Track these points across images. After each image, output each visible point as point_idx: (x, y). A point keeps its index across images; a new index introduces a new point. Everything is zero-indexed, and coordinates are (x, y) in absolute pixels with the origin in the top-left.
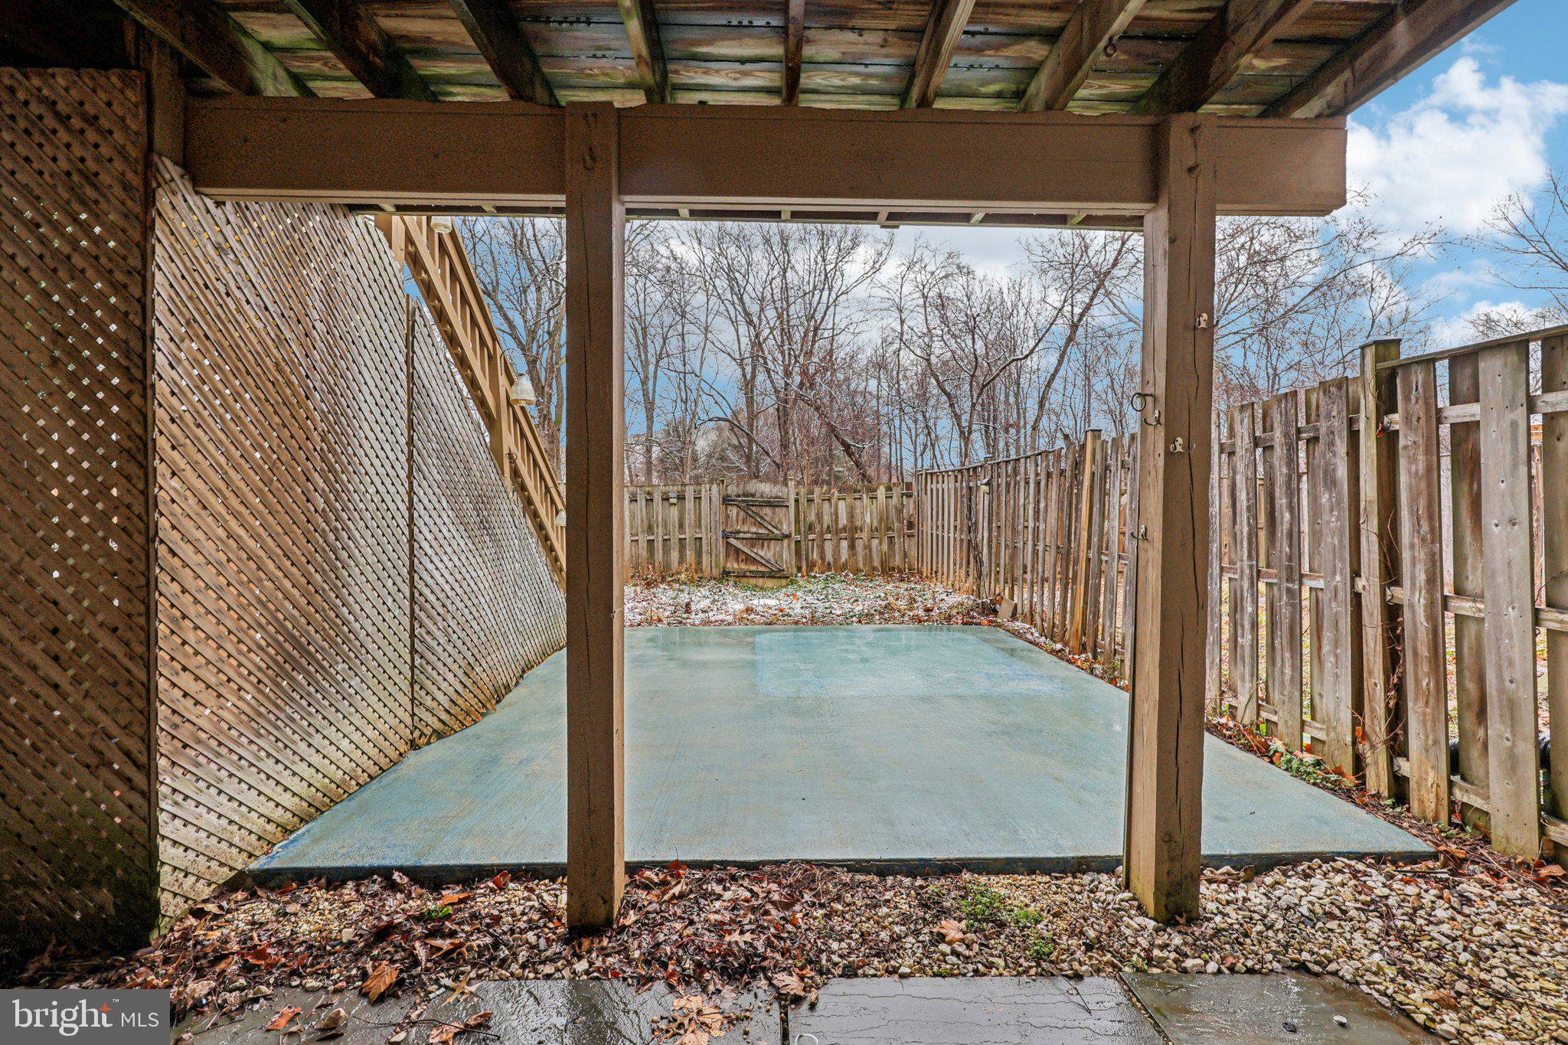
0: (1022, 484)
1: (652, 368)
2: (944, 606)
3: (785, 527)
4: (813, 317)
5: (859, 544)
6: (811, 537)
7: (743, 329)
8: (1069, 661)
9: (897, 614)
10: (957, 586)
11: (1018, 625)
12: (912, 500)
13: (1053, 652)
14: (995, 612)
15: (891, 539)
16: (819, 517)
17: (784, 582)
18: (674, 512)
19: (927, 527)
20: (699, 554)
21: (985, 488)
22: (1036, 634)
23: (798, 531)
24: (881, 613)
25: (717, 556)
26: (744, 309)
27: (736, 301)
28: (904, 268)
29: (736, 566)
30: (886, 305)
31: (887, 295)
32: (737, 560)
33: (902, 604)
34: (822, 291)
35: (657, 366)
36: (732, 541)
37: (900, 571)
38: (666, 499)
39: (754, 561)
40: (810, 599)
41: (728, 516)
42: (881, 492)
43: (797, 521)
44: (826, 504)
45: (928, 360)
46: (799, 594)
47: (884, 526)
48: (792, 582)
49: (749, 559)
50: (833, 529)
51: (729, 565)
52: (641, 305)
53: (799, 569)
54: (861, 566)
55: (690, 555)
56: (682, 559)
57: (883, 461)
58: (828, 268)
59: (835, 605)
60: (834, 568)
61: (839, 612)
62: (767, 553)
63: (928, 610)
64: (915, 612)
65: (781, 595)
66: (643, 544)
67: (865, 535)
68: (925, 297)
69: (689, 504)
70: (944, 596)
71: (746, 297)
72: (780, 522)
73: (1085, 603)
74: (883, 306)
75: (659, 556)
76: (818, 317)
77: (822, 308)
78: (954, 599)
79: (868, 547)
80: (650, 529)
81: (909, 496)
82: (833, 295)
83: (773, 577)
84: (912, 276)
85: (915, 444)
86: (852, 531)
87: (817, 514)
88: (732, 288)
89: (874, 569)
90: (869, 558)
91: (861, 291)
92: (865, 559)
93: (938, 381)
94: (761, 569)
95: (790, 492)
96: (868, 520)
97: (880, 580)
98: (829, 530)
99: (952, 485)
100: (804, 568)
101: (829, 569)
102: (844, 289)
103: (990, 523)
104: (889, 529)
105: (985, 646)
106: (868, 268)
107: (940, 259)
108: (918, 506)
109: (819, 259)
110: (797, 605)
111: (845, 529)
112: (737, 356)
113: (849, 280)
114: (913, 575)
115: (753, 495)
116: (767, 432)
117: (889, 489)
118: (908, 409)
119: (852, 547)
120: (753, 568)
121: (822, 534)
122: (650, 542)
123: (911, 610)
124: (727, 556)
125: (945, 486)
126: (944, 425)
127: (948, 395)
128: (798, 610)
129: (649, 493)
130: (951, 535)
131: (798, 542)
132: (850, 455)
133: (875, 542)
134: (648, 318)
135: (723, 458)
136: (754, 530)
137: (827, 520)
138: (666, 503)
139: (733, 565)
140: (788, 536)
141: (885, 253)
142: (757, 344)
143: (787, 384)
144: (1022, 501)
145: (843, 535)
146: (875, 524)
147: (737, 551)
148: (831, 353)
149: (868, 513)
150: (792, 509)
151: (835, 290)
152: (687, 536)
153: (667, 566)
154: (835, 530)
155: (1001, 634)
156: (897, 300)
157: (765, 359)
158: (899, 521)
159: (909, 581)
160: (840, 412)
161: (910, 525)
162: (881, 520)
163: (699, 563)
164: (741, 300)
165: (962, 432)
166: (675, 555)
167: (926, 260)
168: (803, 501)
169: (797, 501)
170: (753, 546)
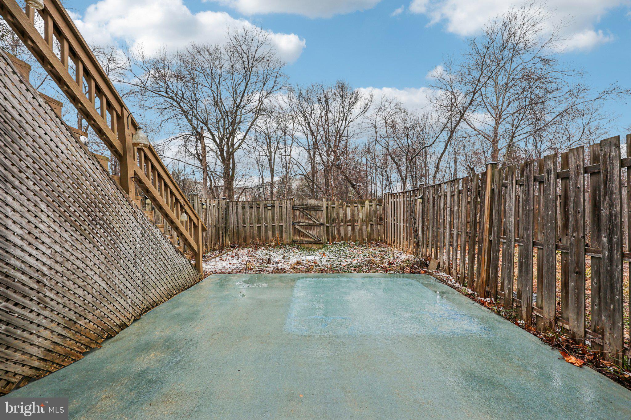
0: (442, 197)
1: (273, 154)
2: (399, 261)
3: (321, 220)
4: (339, 131)
5: (357, 228)
6: (334, 224)
7: (310, 137)
8: (479, 302)
9: (374, 266)
10: (405, 249)
11: (442, 274)
12: (381, 208)
13: (467, 295)
14: (427, 265)
15: (372, 226)
16: (338, 215)
17: (321, 246)
18: (270, 213)
19: (389, 220)
20: (281, 233)
21: (420, 200)
22: (453, 281)
23: (327, 222)
24: (366, 265)
25: (290, 234)
26: (310, 129)
27: (307, 126)
28: (377, 110)
29: (298, 238)
30: (370, 125)
31: (370, 122)
32: (299, 236)
33: (377, 260)
34: (342, 121)
35: (275, 153)
36: (297, 227)
37: (376, 241)
38: (266, 207)
39: (307, 236)
40: (331, 256)
41: (294, 215)
42: (367, 204)
43: (327, 217)
44: (341, 210)
45: (387, 149)
46: (327, 253)
47: (368, 220)
48: (325, 246)
49: (305, 235)
50: (344, 221)
51: (295, 238)
52: (269, 129)
53: (328, 240)
54: (357, 238)
55: (277, 233)
56: (273, 235)
57: (369, 192)
58: (345, 111)
59: (344, 260)
60: (345, 239)
61: (344, 264)
62: (313, 232)
63: (391, 264)
64: (384, 265)
65: (318, 253)
66: (255, 228)
67: (359, 224)
68: (386, 122)
69: (277, 210)
70: (398, 255)
71: (311, 124)
72: (319, 218)
73: (488, 266)
74: (368, 126)
75: (263, 234)
76: (341, 132)
77: (342, 128)
78: (404, 257)
79: (361, 229)
80: (259, 221)
81: (380, 205)
82: (347, 122)
83: (316, 244)
84: (380, 113)
85: (382, 185)
86: (353, 221)
87: (337, 214)
88: (305, 120)
89: (364, 240)
90: (361, 235)
91: (358, 121)
92: (359, 235)
93: (392, 157)
94: (310, 240)
95: (324, 203)
96: (361, 217)
97: (367, 245)
98: (342, 222)
99: (402, 200)
100: (331, 239)
101: (342, 240)
102: (351, 120)
103: (423, 218)
104: (371, 221)
105: (426, 289)
106: (362, 110)
107: (393, 105)
108: (385, 210)
109: (341, 107)
110: (325, 259)
111: (349, 221)
112: (307, 148)
113: (353, 116)
114: (382, 243)
115: (306, 205)
116: (320, 180)
117: (370, 202)
118: (379, 169)
119: (353, 229)
120: (307, 239)
121: (339, 223)
122: (259, 227)
123: (382, 263)
124: (294, 233)
125: (398, 200)
126: (395, 176)
127: (396, 163)
128: (324, 263)
129: (258, 204)
130: (402, 224)
131: (327, 227)
132: (354, 188)
133: (364, 227)
134: (271, 134)
135: (303, 191)
136: (307, 221)
137: (341, 216)
138: (266, 209)
139: (297, 238)
140: (323, 224)
141: (369, 104)
142: (316, 143)
143: (328, 159)
144: (442, 206)
145: (349, 224)
146: (364, 218)
147: (299, 231)
148: (346, 147)
149: (361, 213)
150: (325, 212)
151: (348, 120)
152: (276, 224)
153: (267, 238)
154: (345, 221)
155: (433, 280)
156: (374, 123)
157: (319, 149)
158: (375, 217)
159: (380, 246)
160: (350, 171)
161: (381, 219)
162: (367, 217)
163: (281, 237)
164: (309, 125)
165: (402, 179)
166: (270, 233)
167: (386, 106)
168: (330, 208)
169: (327, 208)
170: (306, 229)
